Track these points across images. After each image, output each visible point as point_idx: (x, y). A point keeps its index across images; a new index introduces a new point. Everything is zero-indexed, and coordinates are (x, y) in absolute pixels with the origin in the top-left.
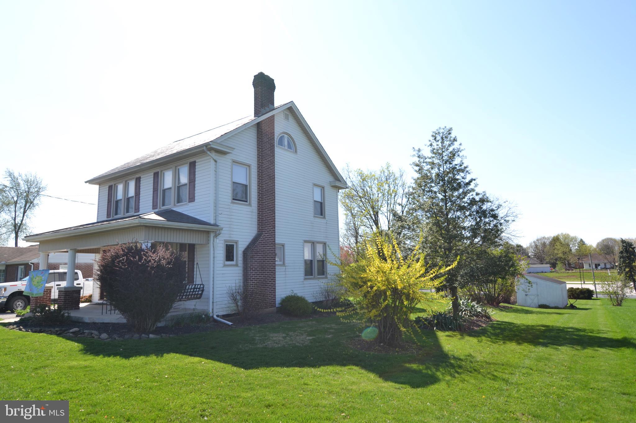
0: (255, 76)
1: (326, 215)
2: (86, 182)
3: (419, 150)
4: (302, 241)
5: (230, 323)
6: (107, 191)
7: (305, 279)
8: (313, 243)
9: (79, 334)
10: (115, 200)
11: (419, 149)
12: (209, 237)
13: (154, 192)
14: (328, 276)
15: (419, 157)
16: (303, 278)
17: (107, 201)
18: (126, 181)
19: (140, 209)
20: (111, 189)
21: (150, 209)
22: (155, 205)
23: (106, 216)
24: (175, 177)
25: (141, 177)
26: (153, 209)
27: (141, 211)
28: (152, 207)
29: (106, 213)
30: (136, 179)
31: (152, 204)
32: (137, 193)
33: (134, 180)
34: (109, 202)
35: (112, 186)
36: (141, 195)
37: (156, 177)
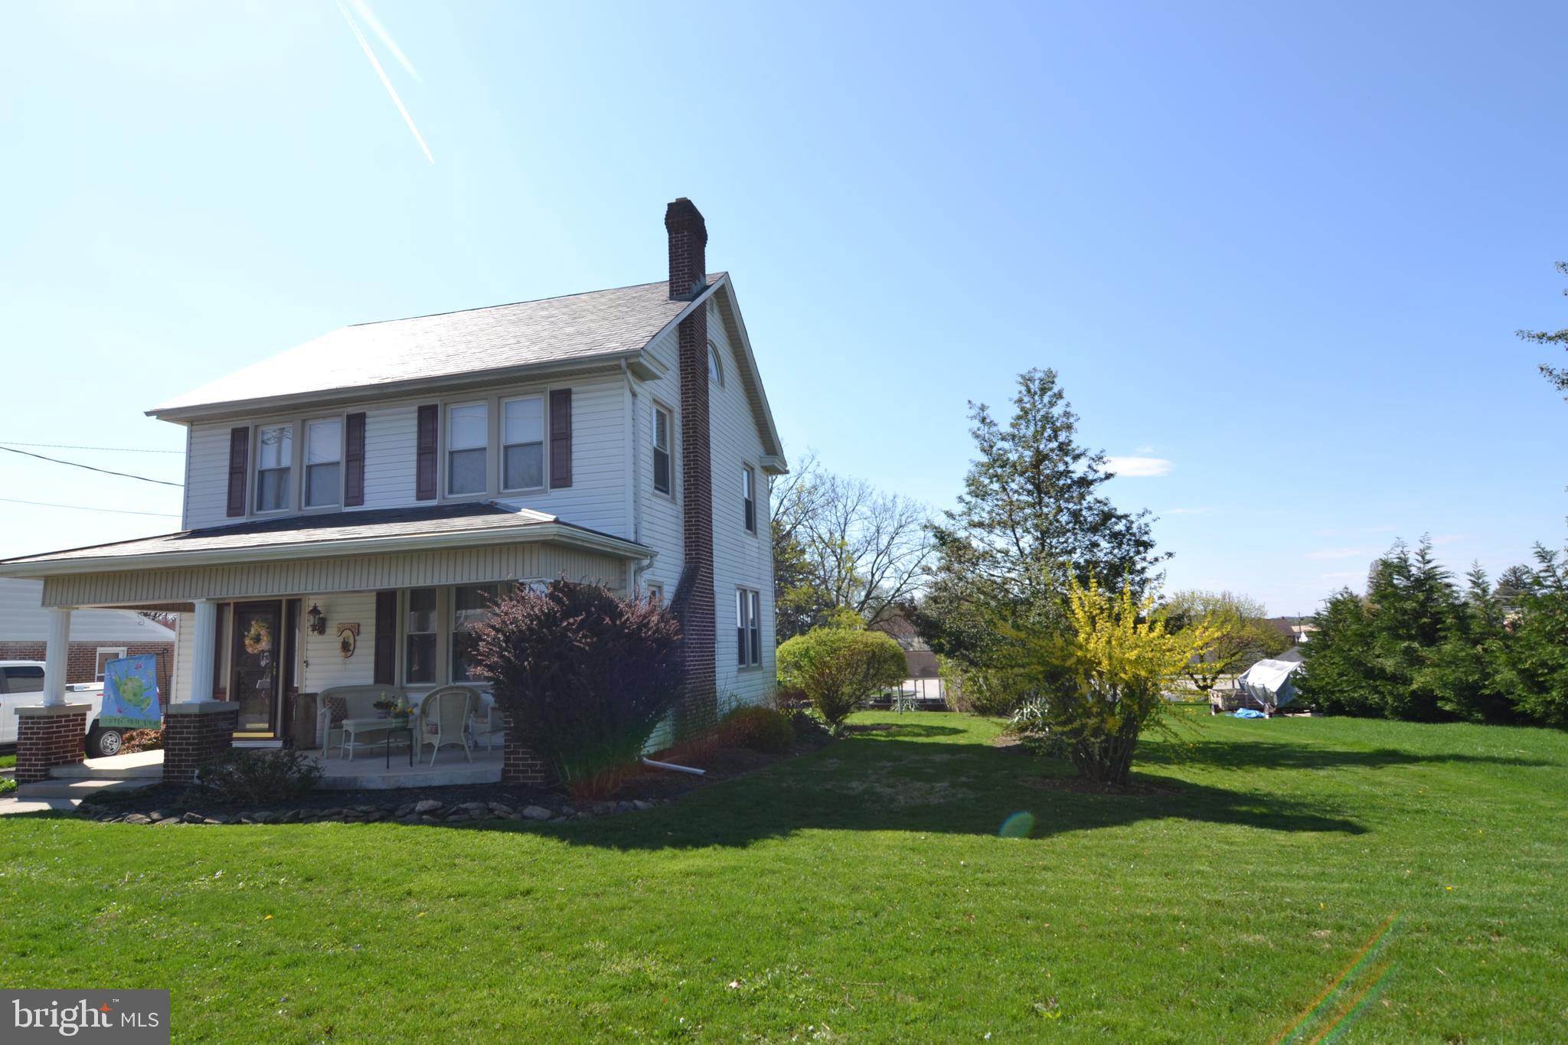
0: (670, 205)
1: (758, 531)
2: (148, 414)
3: (983, 408)
4: (733, 587)
5: (701, 771)
6: (229, 443)
7: (740, 671)
8: (745, 591)
9: (451, 814)
10: (258, 467)
11: (983, 405)
12: (625, 572)
13: (419, 455)
14: (764, 665)
15: (983, 420)
16: (735, 668)
17: (227, 470)
18: (304, 421)
19: (366, 497)
20: (239, 437)
21: (408, 499)
22: (425, 489)
23: (225, 510)
24: (496, 423)
25: (368, 413)
26: (419, 498)
27: (372, 502)
28: (414, 493)
29: (225, 503)
30: (350, 418)
31: (414, 486)
32: (355, 455)
33: (339, 419)
34: (237, 471)
35: (246, 430)
36: (367, 462)
37: (428, 420)
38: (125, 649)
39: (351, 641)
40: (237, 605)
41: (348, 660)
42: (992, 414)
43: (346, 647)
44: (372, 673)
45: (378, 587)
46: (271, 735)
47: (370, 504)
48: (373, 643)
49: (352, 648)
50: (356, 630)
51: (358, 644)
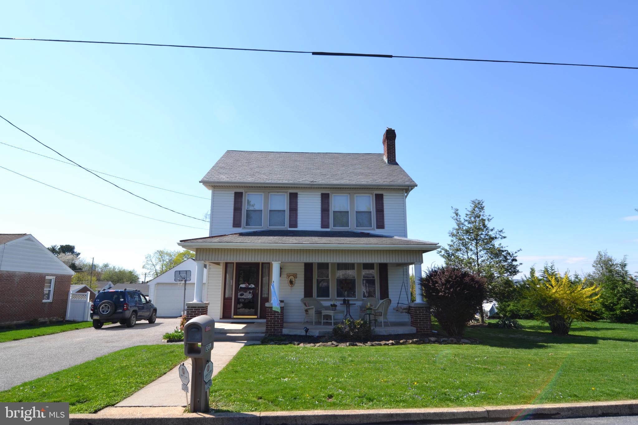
6: (233, 198)
10: (247, 209)
13: (322, 211)
17: (232, 208)
18: (269, 193)
19: (298, 224)
20: (238, 196)
21: (317, 226)
22: (325, 224)
23: (232, 224)
24: (352, 203)
25: (299, 193)
26: (322, 227)
27: (301, 227)
28: (320, 225)
29: (232, 222)
30: (291, 194)
31: (320, 223)
32: (293, 209)
33: (286, 194)
34: (237, 209)
35: (241, 193)
36: (299, 212)
37: (325, 198)
38: (54, 277)
39: (293, 280)
40: (237, 263)
41: (293, 287)
42: (460, 212)
43: (291, 282)
44: (303, 293)
45: (305, 261)
46: (256, 317)
47: (300, 228)
48: (303, 282)
49: (294, 283)
50: (295, 276)
51: (296, 282)
